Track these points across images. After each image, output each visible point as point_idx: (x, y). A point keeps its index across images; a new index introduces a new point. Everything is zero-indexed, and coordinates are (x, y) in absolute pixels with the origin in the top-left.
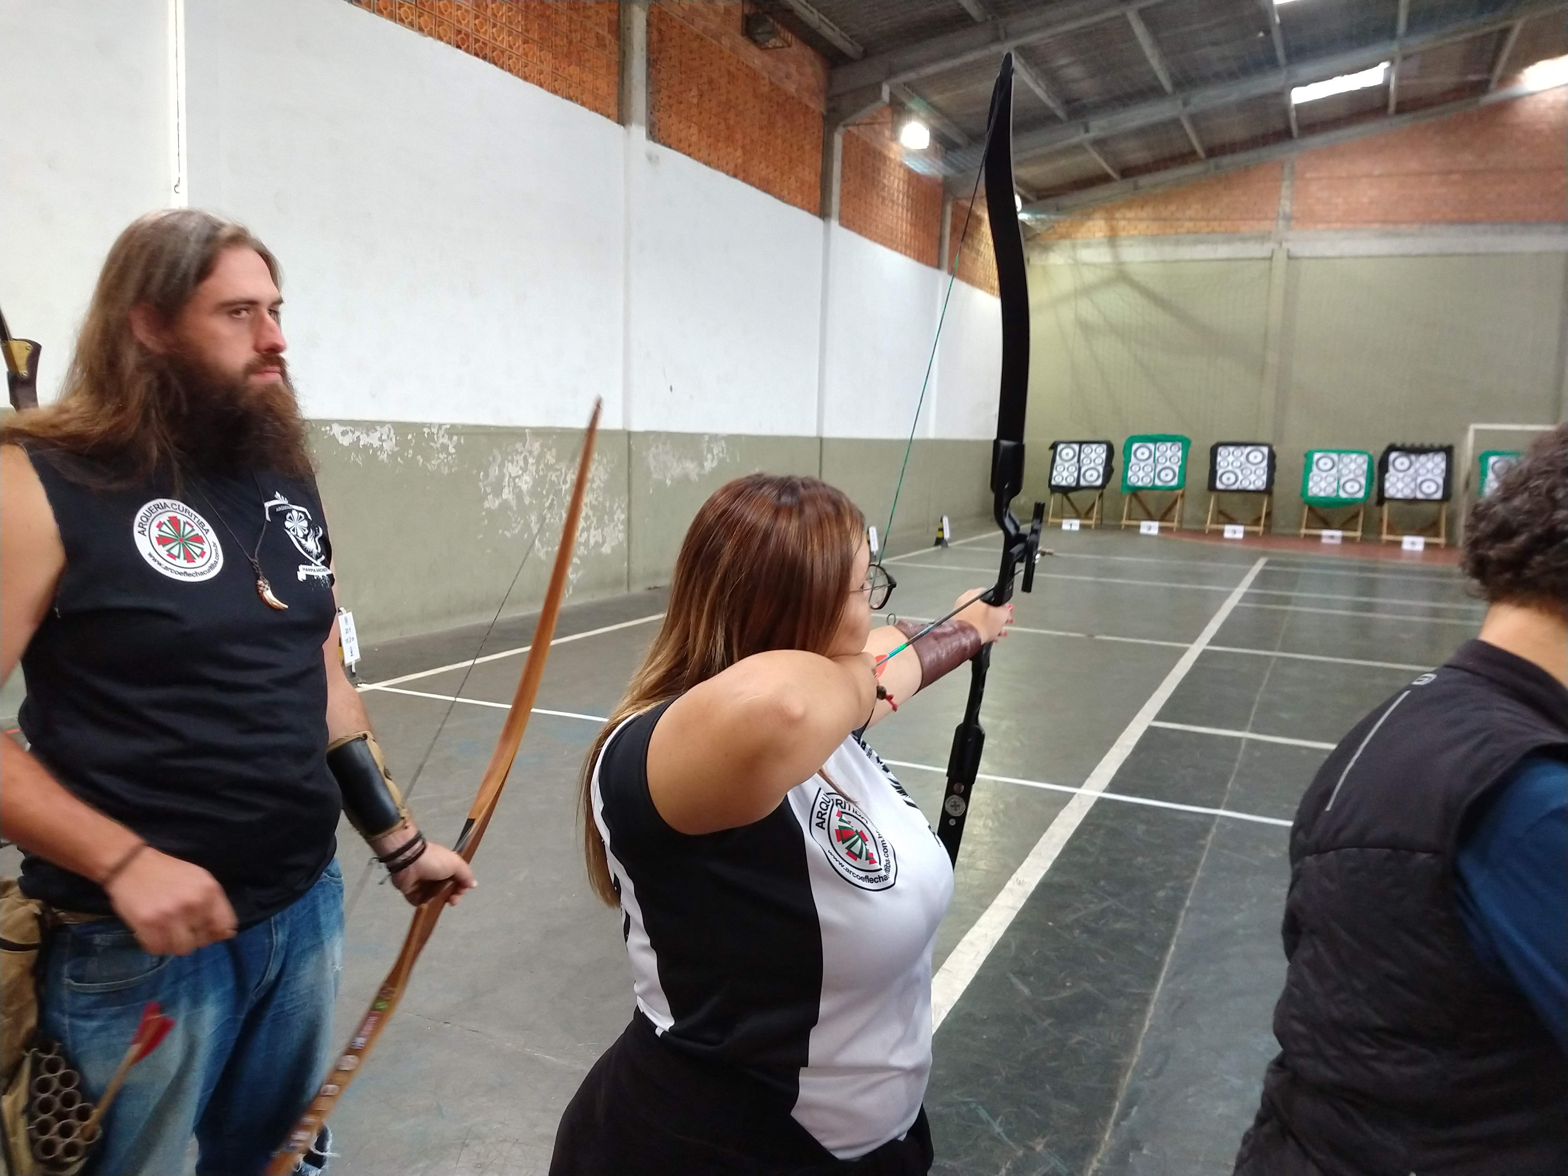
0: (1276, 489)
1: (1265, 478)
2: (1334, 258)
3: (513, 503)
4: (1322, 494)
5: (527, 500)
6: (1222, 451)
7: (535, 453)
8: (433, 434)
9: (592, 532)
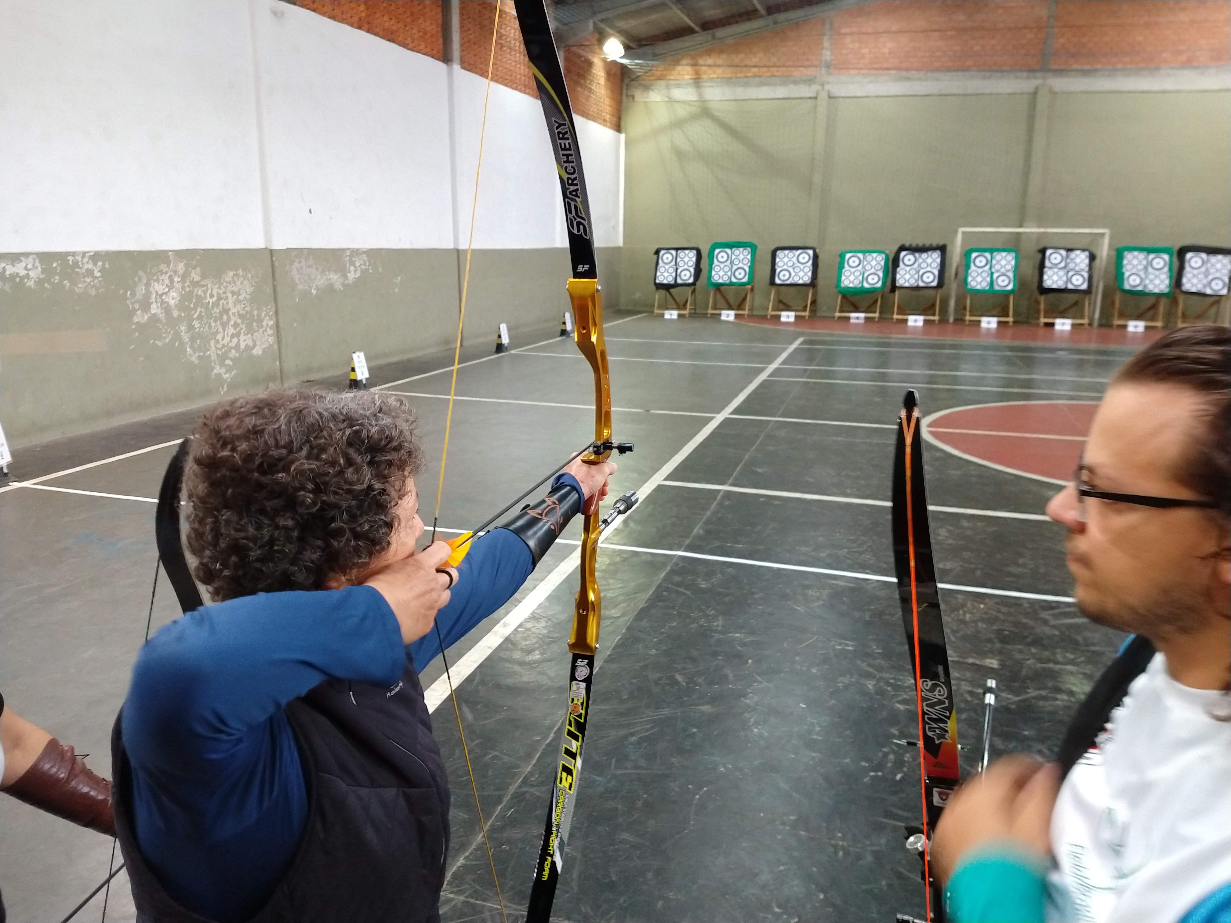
0: (820, 282)
1: (810, 274)
2: (863, 97)
3: (162, 317)
4: (851, 285)
5: (175, 314)
6: (780, 254)
7: (181, 272)
8: (77, 260)
9: (242, 338)
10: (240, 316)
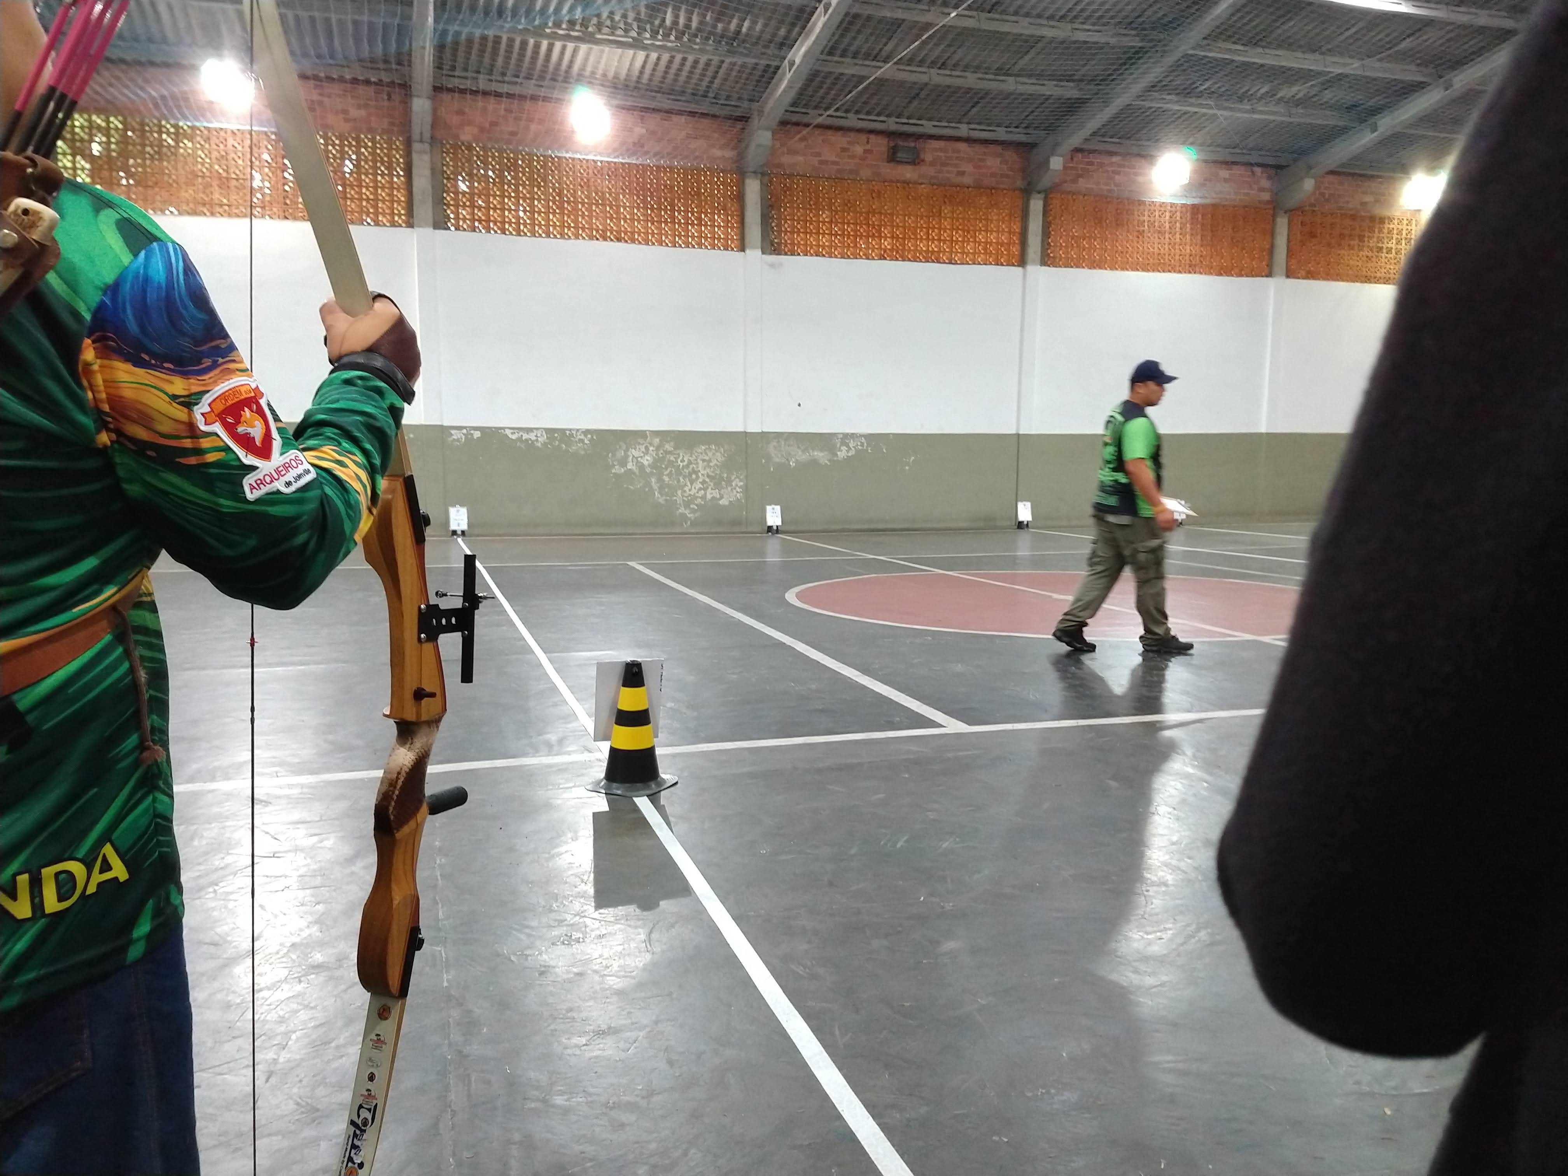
7: (656, 444)
8: (572, 434)
9: (709, 491)
10: (708, 476)
